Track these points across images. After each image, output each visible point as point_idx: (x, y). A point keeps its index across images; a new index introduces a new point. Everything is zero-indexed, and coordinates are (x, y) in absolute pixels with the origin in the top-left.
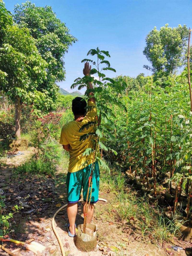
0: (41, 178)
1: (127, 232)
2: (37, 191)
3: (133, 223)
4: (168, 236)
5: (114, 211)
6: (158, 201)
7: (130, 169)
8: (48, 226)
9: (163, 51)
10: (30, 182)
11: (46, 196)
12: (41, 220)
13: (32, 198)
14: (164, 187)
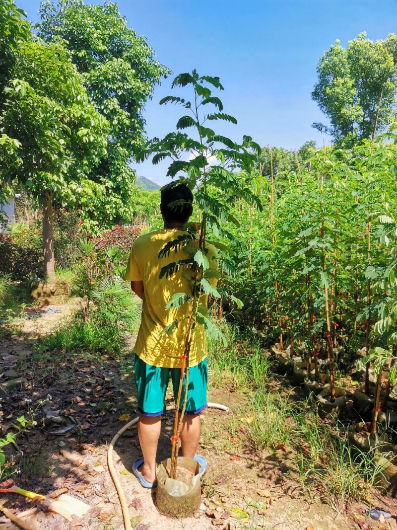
0: (91, 360)
1: (269, 476)
2: (82, 387)
3: (283, 458)
4: (358, 488)
5: (242, 431)
6: (339, 409)
7: (281, 341)
8: (99, 461)
9: (354, 92)
10: (68, 368)
11: (100, 397)
12: (86, 449)
13: (71, 403)
14: (354, 379)
